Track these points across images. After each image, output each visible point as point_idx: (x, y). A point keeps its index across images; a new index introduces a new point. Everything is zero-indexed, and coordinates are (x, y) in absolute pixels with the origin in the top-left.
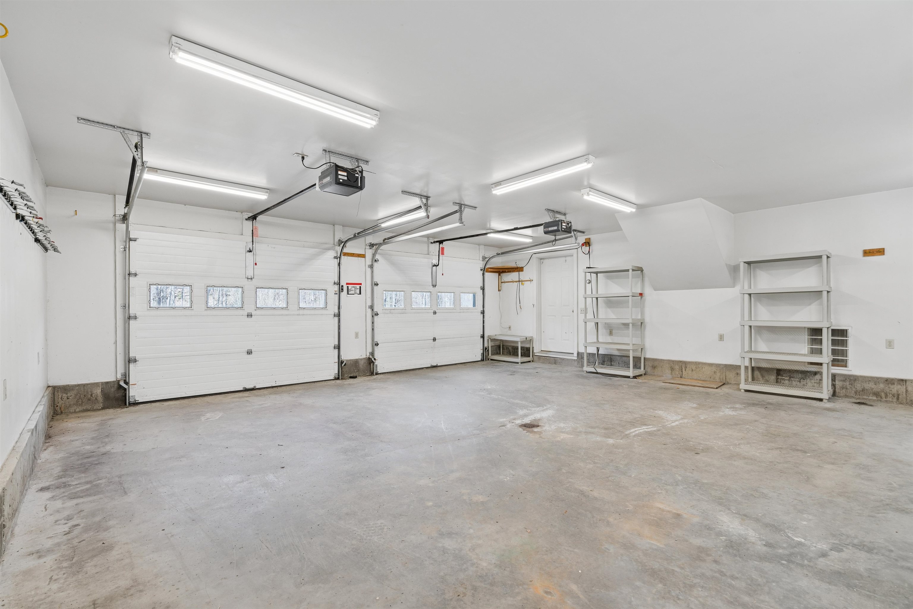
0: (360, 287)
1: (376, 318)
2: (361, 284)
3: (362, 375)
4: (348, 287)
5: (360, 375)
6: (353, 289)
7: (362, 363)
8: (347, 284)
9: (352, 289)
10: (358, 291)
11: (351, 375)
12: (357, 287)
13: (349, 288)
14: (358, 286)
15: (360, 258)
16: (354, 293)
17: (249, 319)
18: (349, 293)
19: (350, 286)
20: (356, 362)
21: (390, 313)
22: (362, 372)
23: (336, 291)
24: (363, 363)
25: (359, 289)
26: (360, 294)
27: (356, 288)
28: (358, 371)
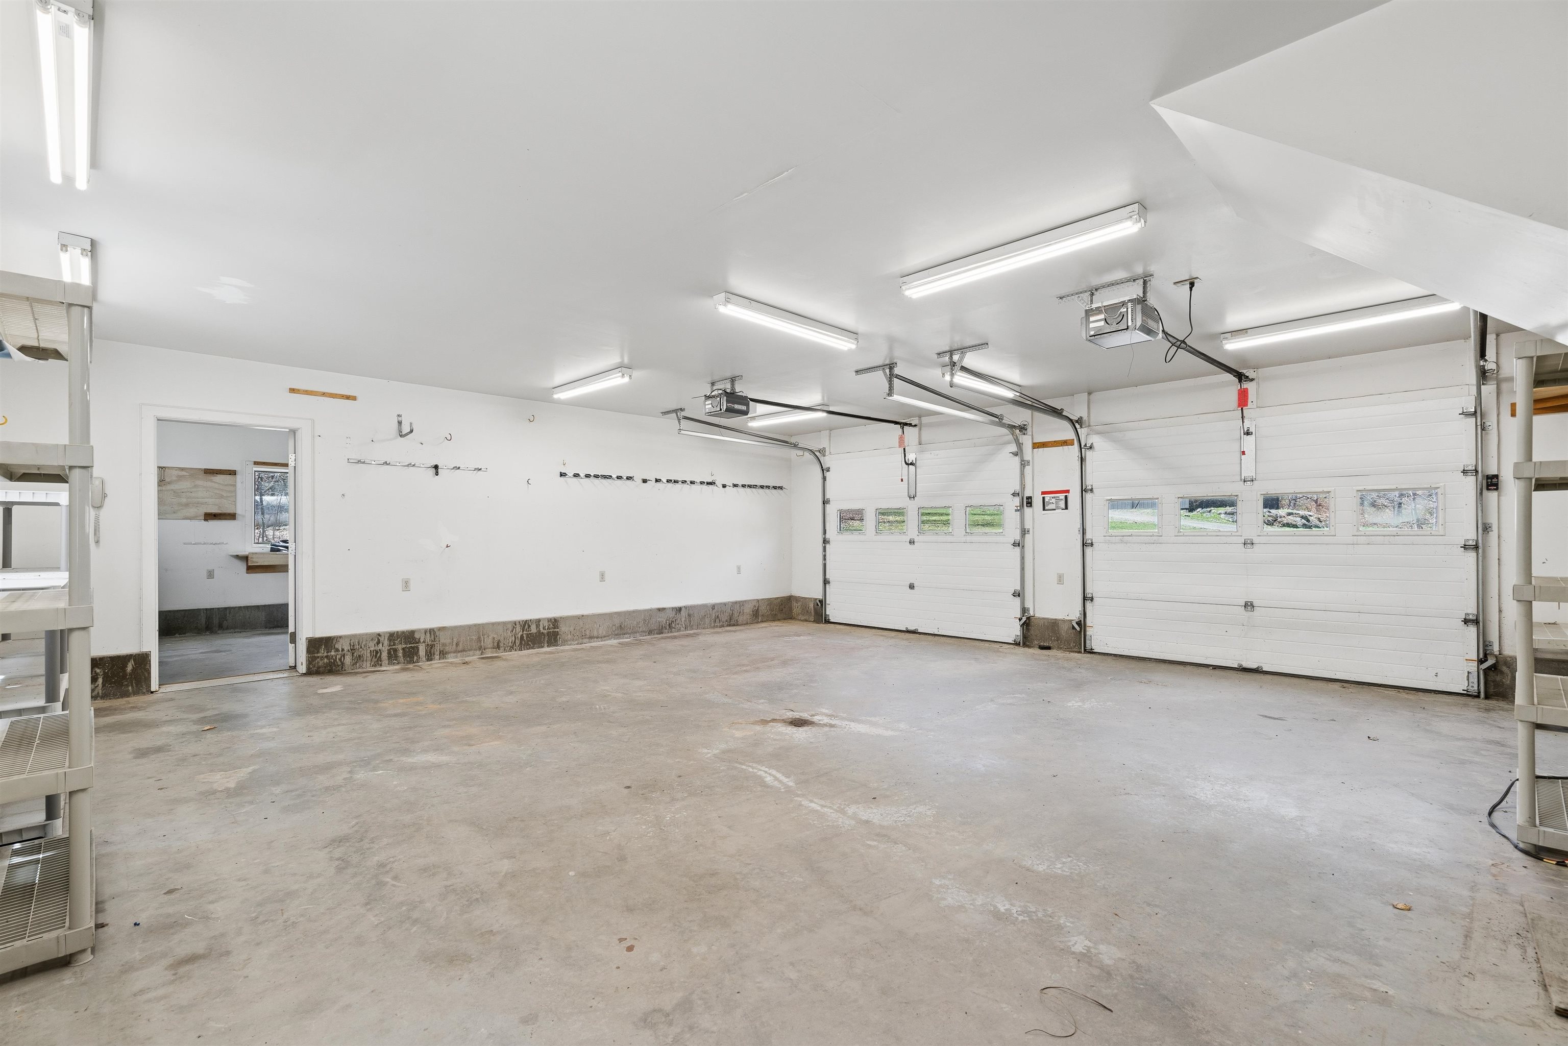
0: (1066, 497)
1: (1088, 550)
2: (1068, 491)
3: (1066, 649)
4: (1044, 498)
5: (1061, 648)
6: (1053, 500)
7: (1064, 628)
8: (1043, 493)
9: (1051, 501)
10: (1062, 504)
11: (1045, 644)
12: (1061, 498)
13: (1046, 500)
14: (1062, 496)
15: (1067, 447)
16: (1054, 508)
17: (912, 546)
18: (1047, 508)
19: (1047, 497)
20: (1054, 625)
21: (1122, 542)
22: (1064, 643)
23: (1017, 507)
24: (1066, 628)
25: (1064, 499)
26: (1066, 508)
27: (1058, 499)
28: (1058, 641)
